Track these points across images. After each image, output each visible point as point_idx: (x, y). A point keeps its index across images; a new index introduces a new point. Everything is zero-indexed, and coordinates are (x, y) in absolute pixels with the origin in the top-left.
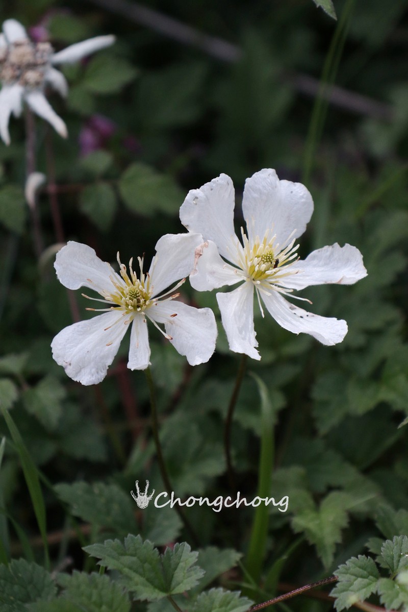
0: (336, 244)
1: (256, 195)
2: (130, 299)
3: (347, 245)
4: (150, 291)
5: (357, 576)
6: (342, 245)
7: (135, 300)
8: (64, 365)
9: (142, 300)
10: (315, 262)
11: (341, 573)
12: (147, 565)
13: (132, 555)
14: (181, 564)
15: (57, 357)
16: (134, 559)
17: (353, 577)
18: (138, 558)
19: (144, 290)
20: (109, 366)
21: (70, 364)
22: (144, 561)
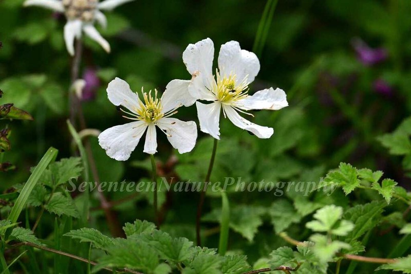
0: (272, 88)
1: (226, 55)
2: (148, 112)
3: (278, 88)
4: (161, 108)
5: (283, 257)
6: (275, 89)
7: (151, 113)
8: (106, 148)
9: (155, 114)
10: (258, 98)
11: (273, 254)
12: (165, 246)
13: (156, 240)
14: (184, 247)
15: (102, 144)
16: (158, 242)
17: (281, 257)
18: (160, 242)
19: (157, 108)
20: (132, 152)
21: (110, 148)
22: (163, 243)
